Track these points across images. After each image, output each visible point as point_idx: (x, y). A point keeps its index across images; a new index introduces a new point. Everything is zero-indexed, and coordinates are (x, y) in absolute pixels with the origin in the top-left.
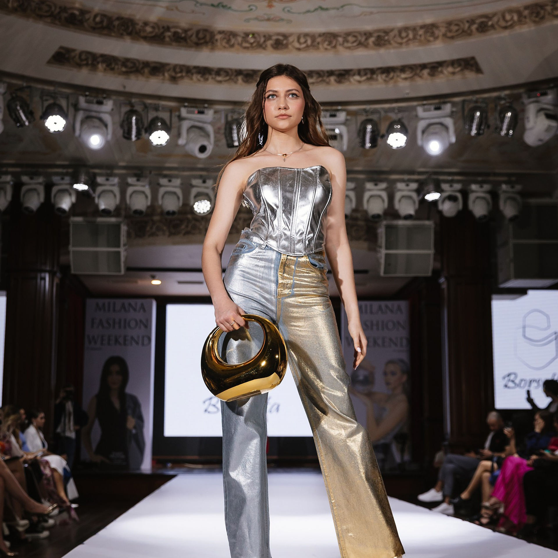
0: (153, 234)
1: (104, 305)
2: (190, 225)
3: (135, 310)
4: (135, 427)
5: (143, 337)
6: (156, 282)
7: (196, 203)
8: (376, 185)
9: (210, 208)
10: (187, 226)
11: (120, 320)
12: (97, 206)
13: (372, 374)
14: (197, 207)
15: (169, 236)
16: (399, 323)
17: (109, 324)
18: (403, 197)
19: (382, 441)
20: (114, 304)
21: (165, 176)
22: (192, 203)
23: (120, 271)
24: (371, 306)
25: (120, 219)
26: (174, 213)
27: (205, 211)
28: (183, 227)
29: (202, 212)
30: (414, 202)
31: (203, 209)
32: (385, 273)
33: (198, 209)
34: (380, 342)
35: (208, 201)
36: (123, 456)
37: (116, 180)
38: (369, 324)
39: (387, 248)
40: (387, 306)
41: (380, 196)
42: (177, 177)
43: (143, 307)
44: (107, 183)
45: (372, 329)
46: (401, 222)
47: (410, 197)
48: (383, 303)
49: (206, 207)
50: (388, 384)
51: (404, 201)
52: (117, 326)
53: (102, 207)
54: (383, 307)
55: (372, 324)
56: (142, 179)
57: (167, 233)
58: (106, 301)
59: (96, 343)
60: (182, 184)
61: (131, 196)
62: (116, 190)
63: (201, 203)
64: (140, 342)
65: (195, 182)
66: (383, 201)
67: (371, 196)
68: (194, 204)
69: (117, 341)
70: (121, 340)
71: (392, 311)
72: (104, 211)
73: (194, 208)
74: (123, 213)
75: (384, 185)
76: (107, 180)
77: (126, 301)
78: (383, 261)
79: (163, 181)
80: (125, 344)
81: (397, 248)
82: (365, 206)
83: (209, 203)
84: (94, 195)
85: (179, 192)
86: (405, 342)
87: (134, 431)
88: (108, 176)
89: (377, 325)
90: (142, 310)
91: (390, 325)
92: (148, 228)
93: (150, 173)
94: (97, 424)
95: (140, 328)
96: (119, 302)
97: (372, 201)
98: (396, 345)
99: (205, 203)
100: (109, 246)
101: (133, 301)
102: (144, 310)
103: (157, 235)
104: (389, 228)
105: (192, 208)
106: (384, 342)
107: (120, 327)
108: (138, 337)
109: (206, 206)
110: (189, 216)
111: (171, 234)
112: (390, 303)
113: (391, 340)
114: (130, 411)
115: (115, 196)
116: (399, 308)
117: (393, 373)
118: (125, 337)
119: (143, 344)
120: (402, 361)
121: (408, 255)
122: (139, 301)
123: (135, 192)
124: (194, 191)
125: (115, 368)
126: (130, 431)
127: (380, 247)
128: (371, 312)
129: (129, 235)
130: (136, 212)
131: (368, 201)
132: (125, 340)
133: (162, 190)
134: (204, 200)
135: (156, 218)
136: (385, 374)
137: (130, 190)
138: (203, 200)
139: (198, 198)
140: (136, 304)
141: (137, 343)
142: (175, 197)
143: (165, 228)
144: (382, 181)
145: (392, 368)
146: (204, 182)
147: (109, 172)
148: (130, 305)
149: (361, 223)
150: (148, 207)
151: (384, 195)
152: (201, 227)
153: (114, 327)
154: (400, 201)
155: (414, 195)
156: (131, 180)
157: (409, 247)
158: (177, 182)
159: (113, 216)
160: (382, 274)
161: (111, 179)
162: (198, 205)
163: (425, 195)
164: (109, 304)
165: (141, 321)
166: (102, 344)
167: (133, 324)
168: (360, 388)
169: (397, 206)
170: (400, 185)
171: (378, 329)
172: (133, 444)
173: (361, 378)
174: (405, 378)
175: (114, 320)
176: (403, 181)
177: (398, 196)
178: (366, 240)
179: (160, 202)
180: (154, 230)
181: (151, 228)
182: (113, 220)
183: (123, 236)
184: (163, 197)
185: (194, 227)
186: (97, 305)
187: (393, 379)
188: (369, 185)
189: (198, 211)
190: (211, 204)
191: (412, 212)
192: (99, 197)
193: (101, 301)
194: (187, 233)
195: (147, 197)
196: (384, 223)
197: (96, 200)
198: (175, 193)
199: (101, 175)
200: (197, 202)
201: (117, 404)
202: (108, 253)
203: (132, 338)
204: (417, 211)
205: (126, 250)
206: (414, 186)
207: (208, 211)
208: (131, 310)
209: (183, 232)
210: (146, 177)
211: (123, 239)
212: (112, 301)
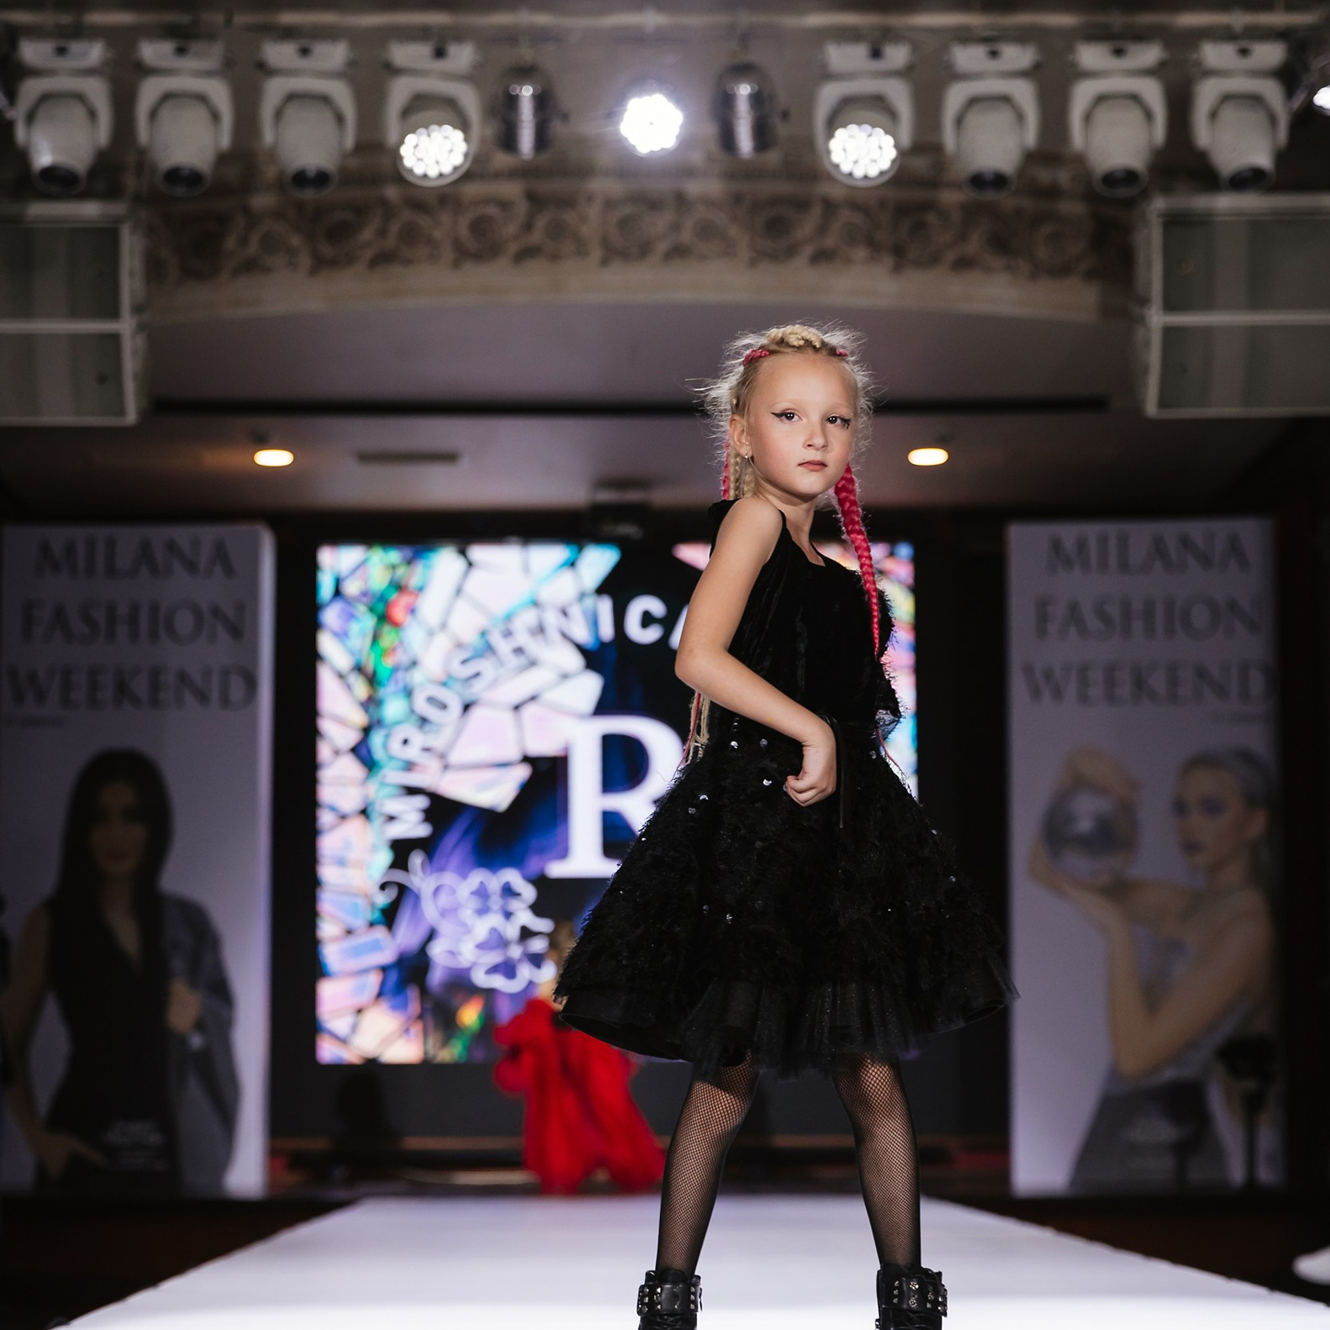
0: (251, 267)
1: (70, 549)
2: (394, 228)
3: (191, 567)
4: (200, 1026)
5: (225, 674)
6: (274, 458)
7: (410, 139)
8: (1119, 52)
9: (466, 155)
10: (382, 232)
11: (135, 609)
12: (22, 157)
13: (1127, 808)
14: (414, 154)
15: (313, 272)
16: (1233, 606)
17: (90, 622)
18: (1227, 98)
19: (1169, 1074)
20: (111, 544)
21: (288, 33)
22: (392, 138)
23: (121, 411)
24: (1123, 541)
25: (118, 208)
26: (322, 178)
27: (447, 168)
28: (367, 234)
29: (433, 173)
30: (1273, 120)
31: (437, 163)
32: (1163, 403)
33: (419, 160)
34: (1158, 682)
35: (455, 127)
36: (154, 1139)
37: (95, 52)
38: (1114, 611)
39: (1170, 306)
40: (1185, 542)
41: (1135, 98)
42: (329, 34)
43: (221, 555)
44: (60, 63)
45: (1127, 632)
46: (1224, 202)
47: (1255, 100)
48: (1170, 530)
49: (451, 151)
50: (1190, 847)
51: (1229, 114)
52: (122, 630)
53: (44, 158)
54: (1172, 545)
55: (1127, 615)
56: (194, 46)
57: (305, 260)
58: (80, 533)
59: (41, 698)
60: (352, 64)
61: (153, 114)
62: (97, 91)
63: (429, 135)
64: (215, 694)
65: (402, 54)
66: (1149, 115)
67: (1101, 99)
68: (402, 142)
69: (122, 689)
70: (140, 686)
71: (1205, 560)
72: (50, 173)
73: (401, 158)
74: (130, 182)
75: (1150, 54)
76: (61, 51)
77: (158, 535)
78: (1154, 357)
79: (279, 53)
80: (155, 702)
81: (1207, 305)
82: (1077, 137)
83: (458, 135)
84: (11, 114)
85: (341, 93)
86: (1257, 683)
87: (196, 1041)
88: (65, 36)
89: (1149, 614)
90: (218, 569)
91: (1200, 617)
92: (231, 243)
93: (229, 22)
94: (51, 1010)
95: (213, 637)
96: (128, 538)
97: (1104, 115)
98: (1222, 692)
99: (446, 138)
100: (74, 313)
101: (182, 534)
102: (229, 570)
103: (267, 270)
104: (1175, 222)
105: (397, 158)
106: (1173, 682)
107: (134, 636)
108: (207, 673)
109: (449, 148)
110: (392, 193)
111: (321, 264)
112: (1197, 529)
113: (1202, 673)
114: (178, 964)
115: (92, 114)
116: (1235, 548)
117: (1212, 807)
118: (155, 675)
119: (225, 701)
120: (1246, 757)
121: (1254, 333)
122: (209, 534)
123: (167, 97)
124: (400, 91)
125: (119, 795)
126: (183, 1041)
127: (1145, 301)
128: (1124, 567)
129: (154, 269)
130: (175, 175)
131: (1088, 118)
132: (155, 685)
133: (274, 90)
134: (440, 124)
135: (262, 201)
136: (1180, 808)
137: (150, 91)
138: (434, 127)
139: (415, 118)
140: (196, 543)
141: (203, 698)
142: (328, 116)
143: (296, 241)
144: (1141, 36)
145: (1205, 783)
146: (440, 53)
147: (66, 19)
148: (172, 547)
149: (1072, 208)
150: (223, 159)
151: (1152, 92)
152: (437, 234)
153: (111, 635)
154: (1213, 115)
155: (1272, 91)
156: (152, 51)
157: (1256, 301)
158: (335, 54)
159: (87, 195)
160: (1151, 408)
161: (75, 47)
162: (416, 146)
163: (1314, 91)
164: (91, 545)
165: (216, 612)
166: (66, 701)
167: (184, 623)
168: (1077, 862)
169: (1203, 135)
170: (1214, 54)
171: (1150, 630)
172: (194, 1093)
173: (1085, 825)
174: (1258, 825)
175: (111, 609)
176: (1225, 35)
177: (1207, 93)
178: (1090, 275)
179: (268, 136)
180: (253, 248)
181: (244, 242)
182: (90, 210)
183: (132, 274)
184: (279, 114)
185: (411, 235)
186: (45, 549)
187: (1207, 829)
188: (1090, 56)
189: (419, 170)
190: (466, 140)
191: (1262, 158)
192: (31, 118)
193: (58, 536)
194: (383, 259)
195: (215, 116)
196: (1159, 204)
197: (20, 134)
198: (324, 100)
199: (36, 32)
200: (413, 131)
201: (128, 935)
202: (75, 338)
203: (183, 677)
204: (1281, 157)
205: (141, 328)
206: (1271, 54)
207: (456, 169)
208: (177, 566)
209: (368, 254)
210: (211, 37)
211: (130, 285)
212: (101, 533)
